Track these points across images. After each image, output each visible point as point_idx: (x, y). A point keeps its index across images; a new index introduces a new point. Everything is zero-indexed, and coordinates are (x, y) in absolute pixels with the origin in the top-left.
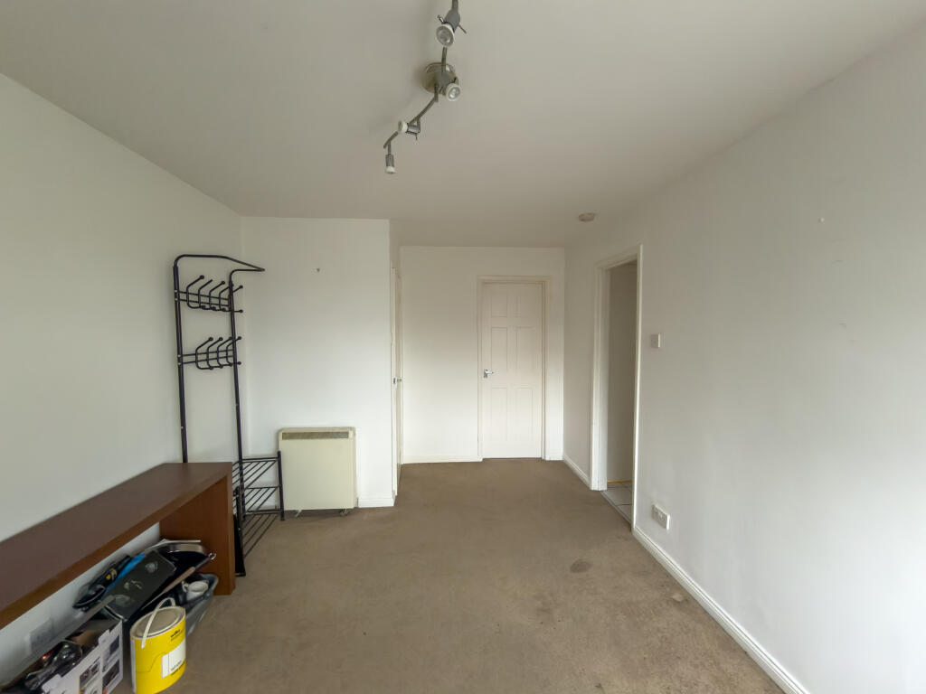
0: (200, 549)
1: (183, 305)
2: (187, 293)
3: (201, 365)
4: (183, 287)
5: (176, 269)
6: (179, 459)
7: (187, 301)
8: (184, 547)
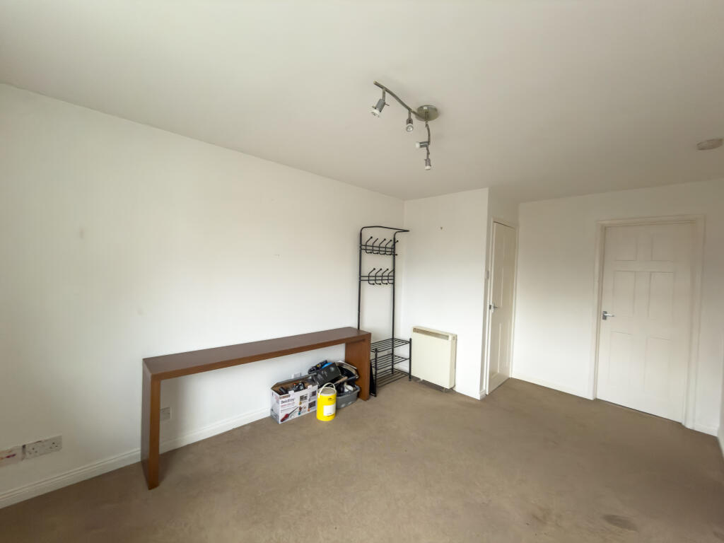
0: (354, 372)
1: (363, 252)
2: (366, 246)
3: (371, 282)
4: (364, 243)
5: (361, 234)
6: (357, 327)
7: (366, 250)
8: (348, 367)
